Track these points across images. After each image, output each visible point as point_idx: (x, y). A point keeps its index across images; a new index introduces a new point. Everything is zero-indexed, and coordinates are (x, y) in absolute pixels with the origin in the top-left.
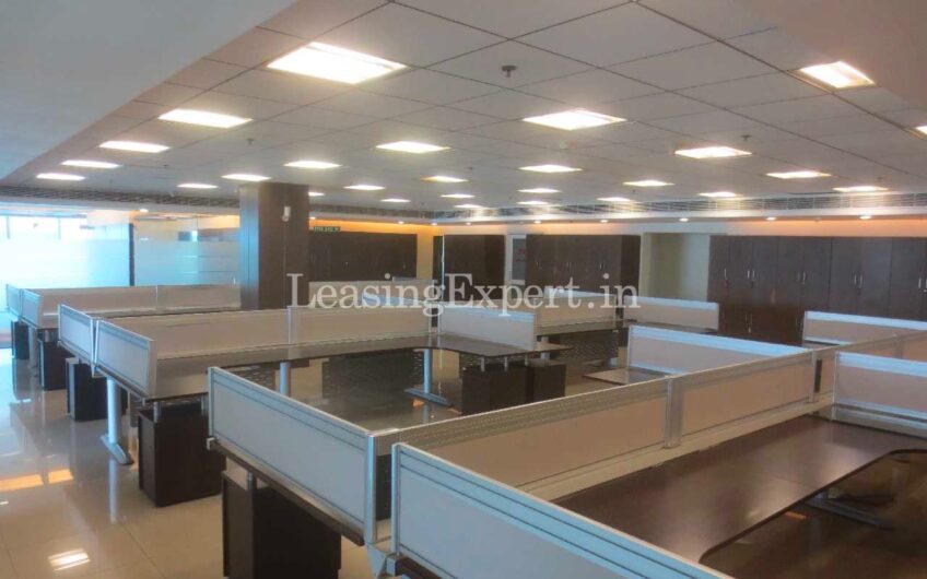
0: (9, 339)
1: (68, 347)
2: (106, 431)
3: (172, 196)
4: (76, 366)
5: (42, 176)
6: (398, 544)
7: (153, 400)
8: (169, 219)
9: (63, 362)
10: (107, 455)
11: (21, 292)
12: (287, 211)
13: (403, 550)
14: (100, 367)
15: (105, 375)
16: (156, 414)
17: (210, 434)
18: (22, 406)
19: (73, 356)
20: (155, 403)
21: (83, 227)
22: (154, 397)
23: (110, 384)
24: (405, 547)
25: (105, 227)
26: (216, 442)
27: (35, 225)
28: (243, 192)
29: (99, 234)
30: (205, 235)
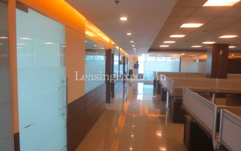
0: (153, 83)
1: (161, 84)
2: (166, 104)
3: (190, 49)
4: (162, 88)
5: (160, 46)
6: (221, 140)
7: (174, 96)
8: (190, 57)
9: (160, 87)
10: (166, 109)
11: (155, 72)
12: (221, 52)
13: (222, 142)
14: (166, 88)
15: (167, 90)
16: (175, 100)
17: (183, 104)
18: (154, 98)
19: (162, 86)
20: (175, 97)
21: (171, 59)
22: (174, 95)
23: (168, 93)
24: (223, 142)
25: (175, 59)
26: (184, 107)
27: (161, 58)
28: (208, 47)
29: (174, 60)
30: (200, 61)
